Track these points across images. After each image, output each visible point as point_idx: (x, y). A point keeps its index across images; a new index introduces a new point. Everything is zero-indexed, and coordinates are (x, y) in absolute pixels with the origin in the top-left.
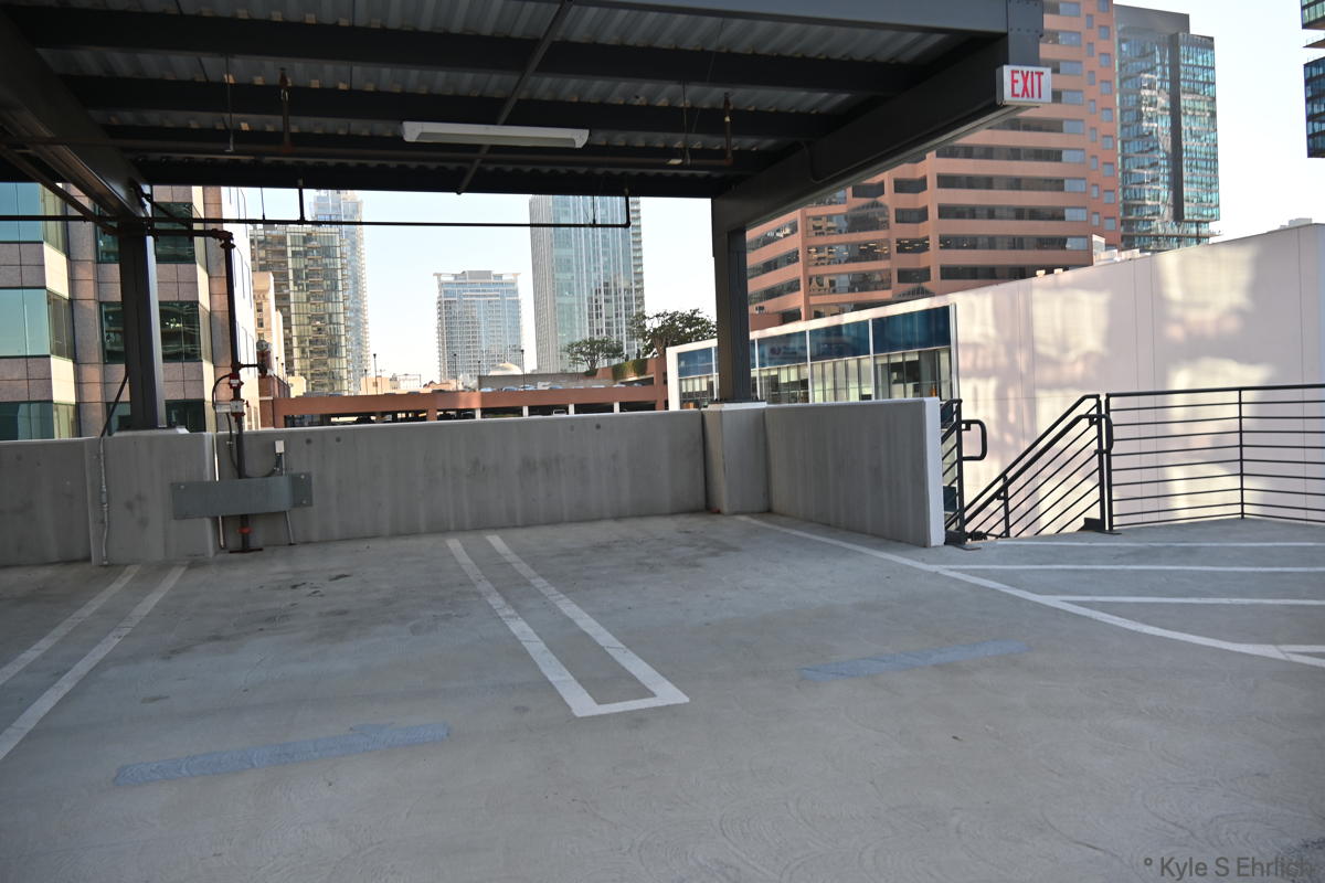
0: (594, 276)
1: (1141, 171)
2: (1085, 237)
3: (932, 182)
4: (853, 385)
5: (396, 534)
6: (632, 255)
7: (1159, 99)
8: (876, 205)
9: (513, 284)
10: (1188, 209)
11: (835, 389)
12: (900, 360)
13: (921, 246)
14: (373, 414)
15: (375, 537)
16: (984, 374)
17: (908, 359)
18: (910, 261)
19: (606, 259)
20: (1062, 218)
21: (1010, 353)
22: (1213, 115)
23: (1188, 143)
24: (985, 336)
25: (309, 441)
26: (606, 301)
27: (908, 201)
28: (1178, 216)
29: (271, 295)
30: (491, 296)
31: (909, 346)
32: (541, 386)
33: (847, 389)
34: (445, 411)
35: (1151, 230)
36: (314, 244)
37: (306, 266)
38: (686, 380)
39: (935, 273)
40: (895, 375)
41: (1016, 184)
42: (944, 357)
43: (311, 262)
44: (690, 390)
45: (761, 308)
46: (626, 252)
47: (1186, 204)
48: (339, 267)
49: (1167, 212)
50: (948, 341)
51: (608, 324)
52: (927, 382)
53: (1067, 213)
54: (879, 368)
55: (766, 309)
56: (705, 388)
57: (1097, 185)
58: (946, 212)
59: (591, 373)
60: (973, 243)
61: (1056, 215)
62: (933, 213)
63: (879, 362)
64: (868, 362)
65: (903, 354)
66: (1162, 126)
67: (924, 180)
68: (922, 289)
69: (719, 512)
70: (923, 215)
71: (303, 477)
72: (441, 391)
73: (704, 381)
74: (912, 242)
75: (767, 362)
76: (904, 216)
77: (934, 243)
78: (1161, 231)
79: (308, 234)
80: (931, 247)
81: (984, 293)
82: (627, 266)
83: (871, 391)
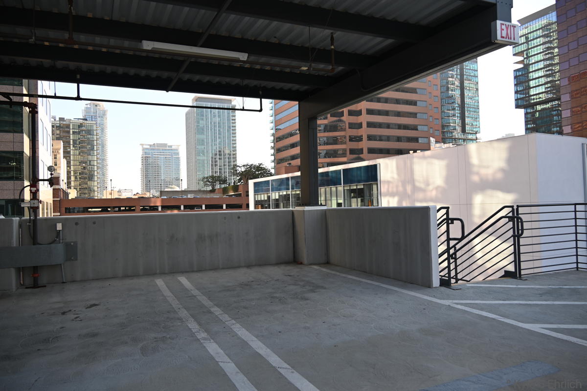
0: (214, 148)
1: (448, 111)
2: (427, 138)
3: (364, 112)
4: (334, 198)
5: (126, 276)
6: (232, 139)
7: (456, 82)
8: (341, 121)
9: (177, 150)
10: (467, 128)
11: (326, 200)
12: (355, 187)
13: (359, 139)
14: (109, 208)
15: (114, 277)
16: (392, 195)
17: (359, 187)
18: (354, 145)
19: (220, 140)
20: (417, 130)
21: (404, 185)
22: (477, 89)
23: (467, 101)
24: (393, 178)
25: (77, 224)
26: (220, 159)
27: (354, 119)
28: (464, 131)
29: (61, 151)
30: (167, 155)
31: (359, 182)
32: (189, 196)
33: (331, 200)
34: (143, 206)
35: (453, 136)
36: (83, 128)
37: (79, 139)
38: (258, 194)
39: (365, 151)
40: (352, 194)
41: (398, 114)
42: (375, 187)
43: (82, 136)
44: (259, 199)
45: (290, 164)
46: (229, 138)
47: (467, 126)
48: (95, 139)
49: (459, 129)
50: (376, 180)
51: (220, 169)
52: (367, 198)
53: (419, 128)
54: (346, 191)
55: (292, 164)
56: (266, 199)
57: (432, 116)
58: (370, 125)
59: (213, 191)
60: (381, 138)
61: (415, 128)
62: (364, 125)
63: (346, 188)
64: (340, 188)
65: (357, 185)
66: (457, 93)
67: (361, 111)
68: (360, 158)
69: (301, 263)
70: (360, 126)
71: (72, 244)
72: (142, 197)
73: (266, 196)
74: (356, 137)
75: (295, 187)
76: (352, 126)
77: (365, 138)
78: (457, 137)
79: (81, 124)
80: (364, 139)
81: (393, 159)
82: (229, 144)
83: (342, 201)
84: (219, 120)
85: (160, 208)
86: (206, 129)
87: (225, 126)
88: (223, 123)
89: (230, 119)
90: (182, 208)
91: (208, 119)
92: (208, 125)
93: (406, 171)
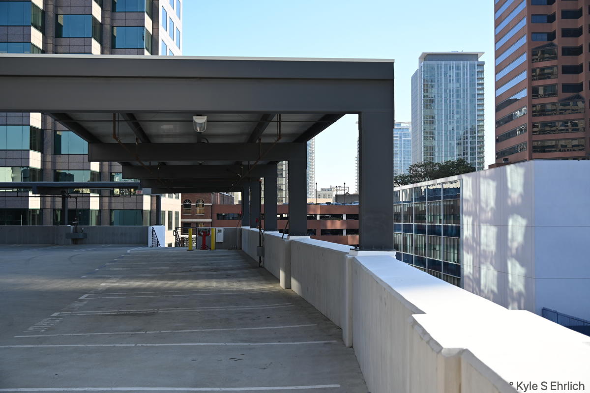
8: (577, 97)
12: (449, 204)
16: (469, 214)
24: (470, 197)
33: (437, 215)
45: (507, 159)
63: (445, 203)
65: (450, 201)
81: (469, 176)
82: (473, 121)
83: (442, 217)
84: (458, 86)
85: (318, 218)
86: (438, 100)
87: (467, 94)
88: (464, 90)
89: (475, 84)
90: (345, 217)
91: (441, 86)
92: (441, 94)
93: (476, 190)
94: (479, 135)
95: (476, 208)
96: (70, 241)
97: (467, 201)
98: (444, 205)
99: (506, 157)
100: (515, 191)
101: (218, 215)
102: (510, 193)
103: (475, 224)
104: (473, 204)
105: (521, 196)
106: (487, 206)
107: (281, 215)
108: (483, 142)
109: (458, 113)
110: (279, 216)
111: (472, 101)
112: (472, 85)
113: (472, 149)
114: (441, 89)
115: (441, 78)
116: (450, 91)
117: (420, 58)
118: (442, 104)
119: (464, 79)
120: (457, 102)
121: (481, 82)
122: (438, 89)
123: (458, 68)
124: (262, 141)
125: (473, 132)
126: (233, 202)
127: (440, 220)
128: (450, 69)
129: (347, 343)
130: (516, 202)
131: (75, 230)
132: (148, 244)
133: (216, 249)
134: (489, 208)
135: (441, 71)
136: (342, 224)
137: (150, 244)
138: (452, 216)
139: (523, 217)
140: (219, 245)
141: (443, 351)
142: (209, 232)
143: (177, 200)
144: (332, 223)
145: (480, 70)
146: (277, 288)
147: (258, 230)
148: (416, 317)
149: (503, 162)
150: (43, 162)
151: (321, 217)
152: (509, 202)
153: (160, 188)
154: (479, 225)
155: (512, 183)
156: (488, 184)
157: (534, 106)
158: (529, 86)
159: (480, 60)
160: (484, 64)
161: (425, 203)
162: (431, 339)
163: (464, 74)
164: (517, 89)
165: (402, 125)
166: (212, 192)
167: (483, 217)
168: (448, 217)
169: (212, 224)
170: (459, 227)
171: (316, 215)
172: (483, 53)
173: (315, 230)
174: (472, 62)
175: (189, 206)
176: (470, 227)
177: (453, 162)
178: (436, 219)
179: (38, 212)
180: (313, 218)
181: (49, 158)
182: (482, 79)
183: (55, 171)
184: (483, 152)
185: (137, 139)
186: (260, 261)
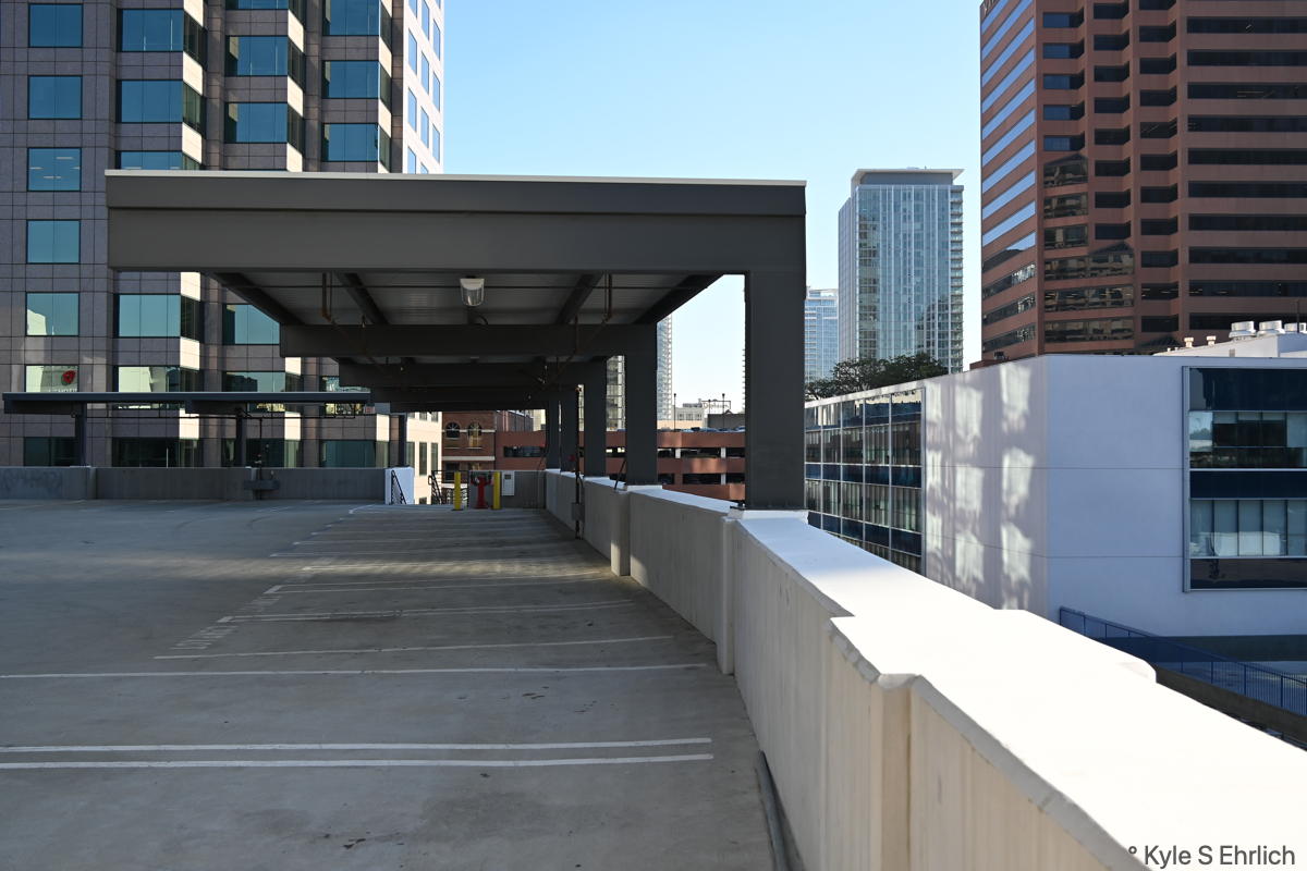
3: (1183, 223)
6: (951, 275)
8: (1122, 247)
12: (902, 429)
13: (1170, 292)
16: (936, 447)
17: (906, 429)
18: (1156, 308)
19: (919, 279)
21: (946, 432)
24: (938, 417)
27: (1157, 243)
39: (1184, 322)
46: (943, 271)
58: (1199, 256)
62: (1184, 257)
63: (894, 430)
65: (904, 425)
67: (1174, 221)
70: (1172, 259)
74: (1160, 288)
75: (846, 422)
76: (1151, 260)
77: (1183, 289)
80: (1180, 293)
81: (936, 383)
82: (943, 287)
83: (890, 453)
84: (919, 226)
85: (678, 454)
86: (884, 252)
87: (933, 242)
88: (928, 235)
89: (947, 224)
90: (723, 453)
91: (890, 226)
92: (890, 241)
93: (949, 405)
94: (954, 311)
95: (947, 437)
96: (251, 494)
97: (933, 424)
98: (893, 433)
99: (1000, 350)
100: (1013, 409)
101: (505, 448)
102: (1005, 411)
103: (947, 464)
104: (944, 430)
105: (1025, 416)
106: (967, 433)
107: (615, 449)
108: (961, 324)
109: (917, 273)
110: (610, 451)
111: (942, 254)
112: (943, 226)
113: (943, 335)
114: (890, 232)
115: (890, 214)
116: (905, 235)
117: (853, 179)
118: (890, 259)
119: (928, 214)
120: (918, 254)
121: (957, 220)
122: (884, 233)
123: (918, 196)
124: (580, 322)
125: (943, 307)
126: (531, 427)
127: (887, 457)
128: (905, 199)
129: (725, 669)
130: (1016, 426)
131: (260, 474)
132: (384, 499)
133: (501, 507)
134: (969, 438)
135: (890, 201)
136: (719, 465)
137: (388, 499)
138: (907, 451)
139: (1028, 452)
140: (506, 501)
141: (880, 679)
142: (490, 477)
143: (434, 424)
144: (703, 463)
145: (956, 200)
146: (607, 574)
147: (573, 475)
148: (838, 622)
149: (995, 358)
150: (204, 357)
151: (682, 453)
152: (1005, 427)
153: (405, 403)
154: (954, 467)
155: (1009, 394)
156: (969, 396)
157: (1048, 262)
158: (1039, 229)
159: (956, 182)
160: (962, 190)
161: (861, 429)
162: (861, 658)
163: (928, 206)
164: (1018, 233)
165: (822, 294)
166: (495, 409)
167: (960, 452)
168: (901, 452)
169: (495, 465)
170: (920, 469)
171: (674, 449)
172: (961, 171)
173: (673, 475)
174: (943, 186)
175: (456, 434)
176: (938, 469)
177: (909, 359)
178: (880, 457)
179: (195, 445)
180: (668, 454)
181: (214, 351)
182: (960, 215)
183: (224, 373)
184: (960, 342)
185: (363, 318)
186: (578, 529)
